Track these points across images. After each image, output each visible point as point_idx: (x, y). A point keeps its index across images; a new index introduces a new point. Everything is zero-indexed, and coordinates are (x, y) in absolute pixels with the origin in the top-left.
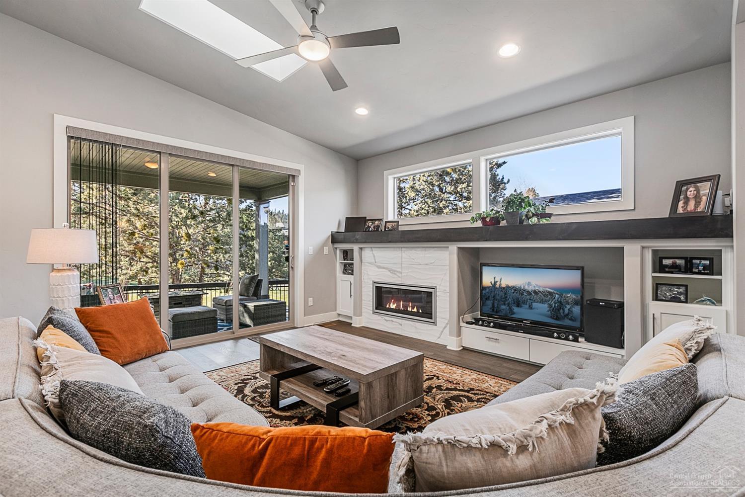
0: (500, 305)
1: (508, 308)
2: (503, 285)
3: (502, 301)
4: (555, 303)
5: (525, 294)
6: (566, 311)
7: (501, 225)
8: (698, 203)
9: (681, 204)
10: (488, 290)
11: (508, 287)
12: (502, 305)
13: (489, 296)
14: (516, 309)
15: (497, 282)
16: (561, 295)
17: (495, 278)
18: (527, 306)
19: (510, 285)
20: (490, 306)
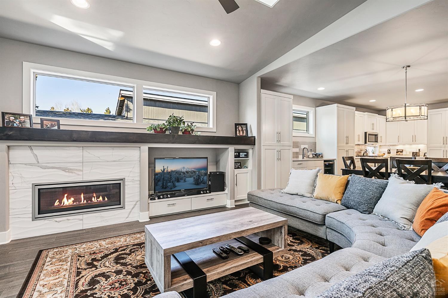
0: (167, 183)
1: (172, 184)
2: (169, 170)
3: (169, 181)
4: (196, 176)
5: (182, 174)
6: (201, 179)
7: (166, 133)
8: (243, 133)
9: (238, 132)
10: (159, 175)
11: (172, 171)
12: (169, 183)
13: (160, 179)
14: (177, 184)
15: (165, 169)
16: (199, 172)
17: (164, 167)
18: (183, 181)
19: (173, 170)
20: (161, 185)
